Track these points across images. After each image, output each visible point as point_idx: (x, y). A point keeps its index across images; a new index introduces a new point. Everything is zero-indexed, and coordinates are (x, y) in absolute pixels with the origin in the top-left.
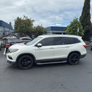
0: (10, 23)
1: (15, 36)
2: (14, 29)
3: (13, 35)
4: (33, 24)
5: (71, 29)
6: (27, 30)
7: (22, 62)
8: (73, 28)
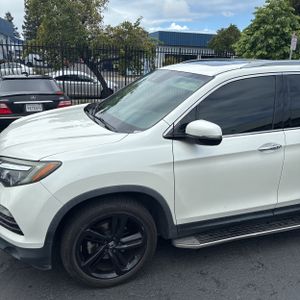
0: (8, 15)
1: (30, 65)
2: (22, 38)
3: (23, 62)
4: (102, 14)
5: (257, 39)
6: (80, 40)
7: (90, 246)
8: (268, 34)
